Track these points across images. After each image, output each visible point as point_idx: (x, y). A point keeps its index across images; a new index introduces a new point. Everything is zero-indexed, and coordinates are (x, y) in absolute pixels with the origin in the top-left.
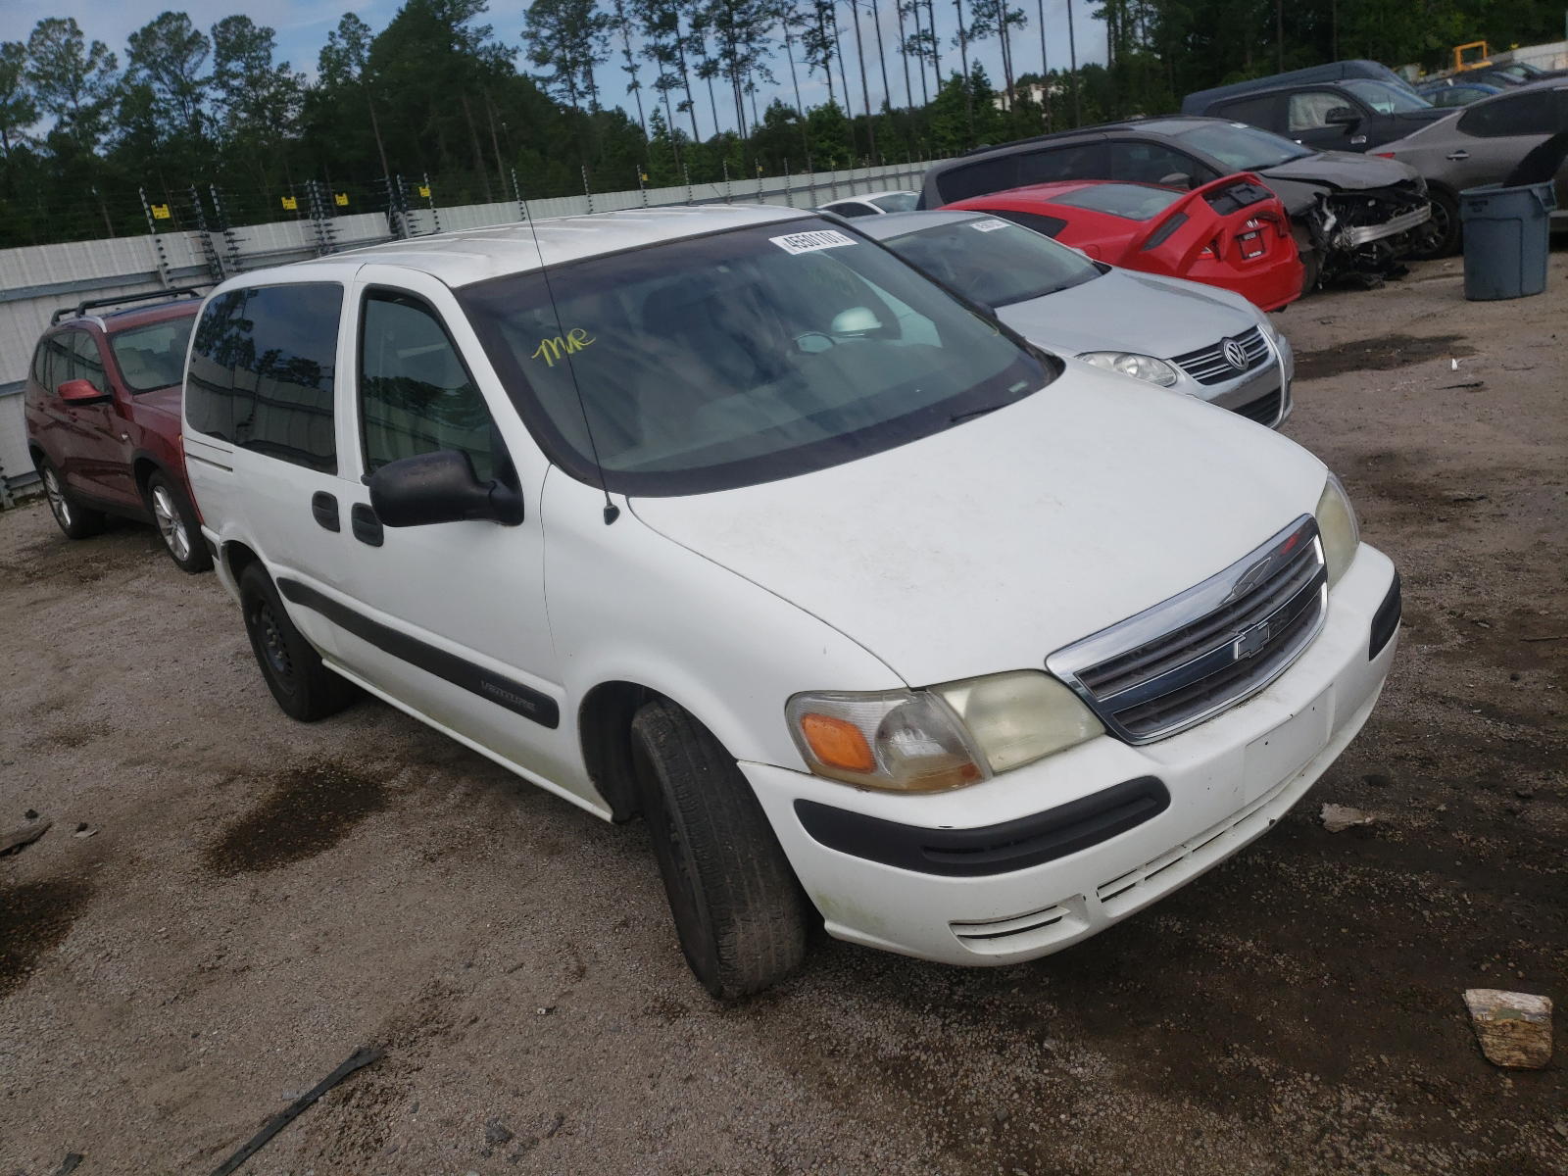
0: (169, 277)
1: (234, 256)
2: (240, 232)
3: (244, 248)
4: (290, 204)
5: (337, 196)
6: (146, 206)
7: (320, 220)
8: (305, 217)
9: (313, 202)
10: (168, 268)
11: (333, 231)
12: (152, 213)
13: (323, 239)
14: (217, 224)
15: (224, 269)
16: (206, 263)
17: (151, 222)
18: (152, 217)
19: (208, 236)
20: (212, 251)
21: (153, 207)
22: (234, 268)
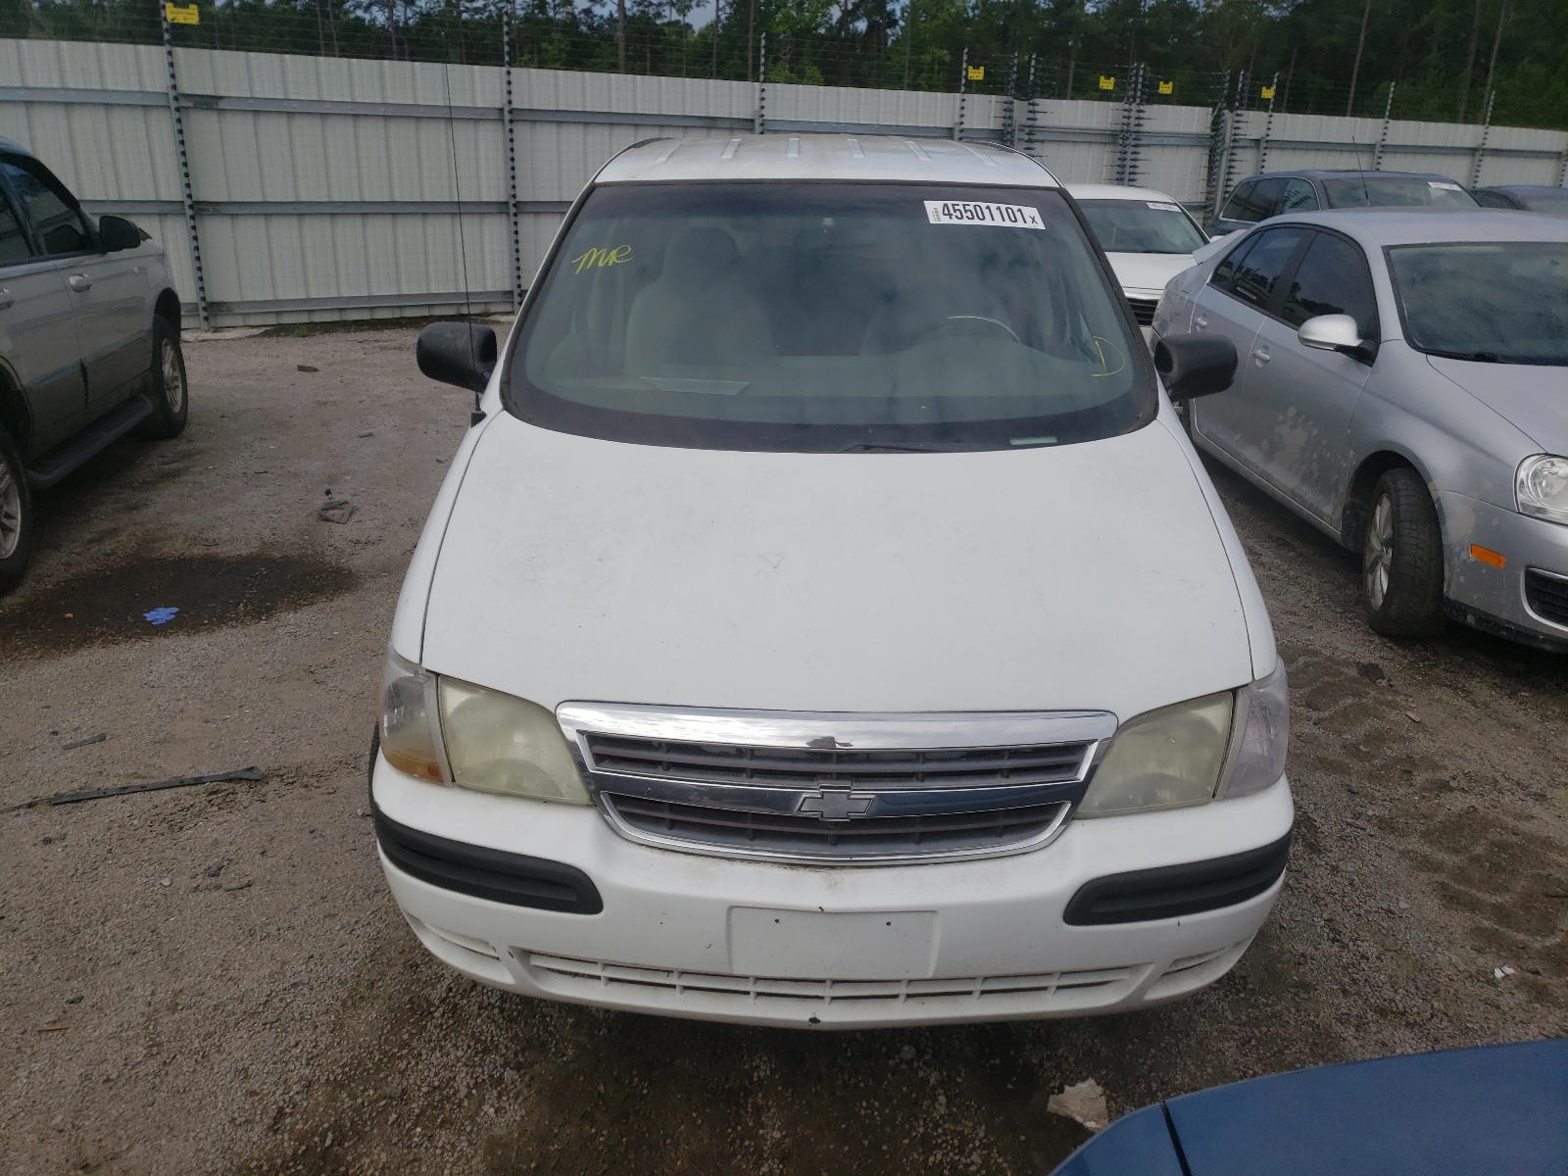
0: (960, 135)
1: (1029, 126)
2: (1045, 104)
3: (1042, 120)
4: (1107, 84)
5: (1162, 83)
6: (964, 65)
7: (1134, 105)
8: (1119, 99)
9: (1133, 85)
10: (963, 126)
11: (1142, 118)
12: (967, 74)
13: (1128, 125)
14: (1027, 91)
15: (1016, 137)
16: (1002, 128)
17: (963, 81)
18: (966, 77)
19: (1012, 103)
20: (1011, 118)
21: (970, 67)
22: (1026, 137)
